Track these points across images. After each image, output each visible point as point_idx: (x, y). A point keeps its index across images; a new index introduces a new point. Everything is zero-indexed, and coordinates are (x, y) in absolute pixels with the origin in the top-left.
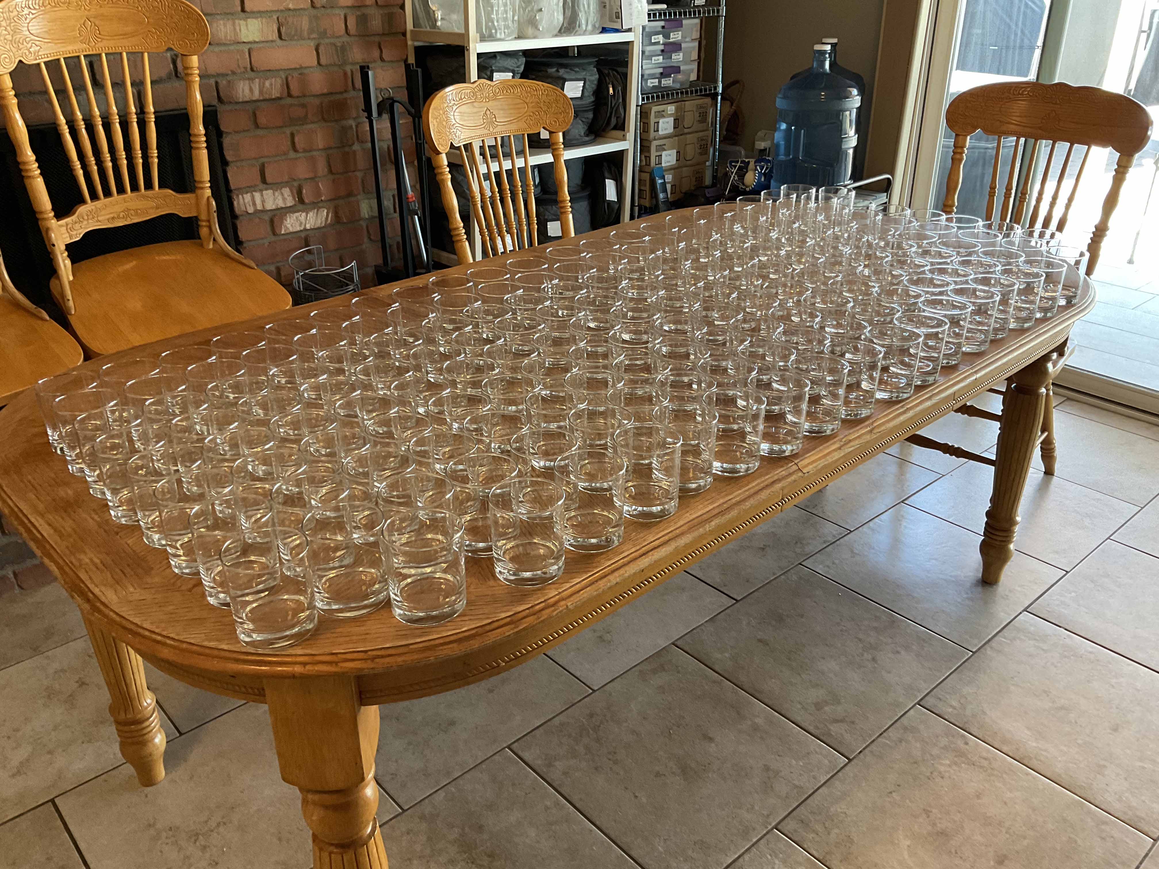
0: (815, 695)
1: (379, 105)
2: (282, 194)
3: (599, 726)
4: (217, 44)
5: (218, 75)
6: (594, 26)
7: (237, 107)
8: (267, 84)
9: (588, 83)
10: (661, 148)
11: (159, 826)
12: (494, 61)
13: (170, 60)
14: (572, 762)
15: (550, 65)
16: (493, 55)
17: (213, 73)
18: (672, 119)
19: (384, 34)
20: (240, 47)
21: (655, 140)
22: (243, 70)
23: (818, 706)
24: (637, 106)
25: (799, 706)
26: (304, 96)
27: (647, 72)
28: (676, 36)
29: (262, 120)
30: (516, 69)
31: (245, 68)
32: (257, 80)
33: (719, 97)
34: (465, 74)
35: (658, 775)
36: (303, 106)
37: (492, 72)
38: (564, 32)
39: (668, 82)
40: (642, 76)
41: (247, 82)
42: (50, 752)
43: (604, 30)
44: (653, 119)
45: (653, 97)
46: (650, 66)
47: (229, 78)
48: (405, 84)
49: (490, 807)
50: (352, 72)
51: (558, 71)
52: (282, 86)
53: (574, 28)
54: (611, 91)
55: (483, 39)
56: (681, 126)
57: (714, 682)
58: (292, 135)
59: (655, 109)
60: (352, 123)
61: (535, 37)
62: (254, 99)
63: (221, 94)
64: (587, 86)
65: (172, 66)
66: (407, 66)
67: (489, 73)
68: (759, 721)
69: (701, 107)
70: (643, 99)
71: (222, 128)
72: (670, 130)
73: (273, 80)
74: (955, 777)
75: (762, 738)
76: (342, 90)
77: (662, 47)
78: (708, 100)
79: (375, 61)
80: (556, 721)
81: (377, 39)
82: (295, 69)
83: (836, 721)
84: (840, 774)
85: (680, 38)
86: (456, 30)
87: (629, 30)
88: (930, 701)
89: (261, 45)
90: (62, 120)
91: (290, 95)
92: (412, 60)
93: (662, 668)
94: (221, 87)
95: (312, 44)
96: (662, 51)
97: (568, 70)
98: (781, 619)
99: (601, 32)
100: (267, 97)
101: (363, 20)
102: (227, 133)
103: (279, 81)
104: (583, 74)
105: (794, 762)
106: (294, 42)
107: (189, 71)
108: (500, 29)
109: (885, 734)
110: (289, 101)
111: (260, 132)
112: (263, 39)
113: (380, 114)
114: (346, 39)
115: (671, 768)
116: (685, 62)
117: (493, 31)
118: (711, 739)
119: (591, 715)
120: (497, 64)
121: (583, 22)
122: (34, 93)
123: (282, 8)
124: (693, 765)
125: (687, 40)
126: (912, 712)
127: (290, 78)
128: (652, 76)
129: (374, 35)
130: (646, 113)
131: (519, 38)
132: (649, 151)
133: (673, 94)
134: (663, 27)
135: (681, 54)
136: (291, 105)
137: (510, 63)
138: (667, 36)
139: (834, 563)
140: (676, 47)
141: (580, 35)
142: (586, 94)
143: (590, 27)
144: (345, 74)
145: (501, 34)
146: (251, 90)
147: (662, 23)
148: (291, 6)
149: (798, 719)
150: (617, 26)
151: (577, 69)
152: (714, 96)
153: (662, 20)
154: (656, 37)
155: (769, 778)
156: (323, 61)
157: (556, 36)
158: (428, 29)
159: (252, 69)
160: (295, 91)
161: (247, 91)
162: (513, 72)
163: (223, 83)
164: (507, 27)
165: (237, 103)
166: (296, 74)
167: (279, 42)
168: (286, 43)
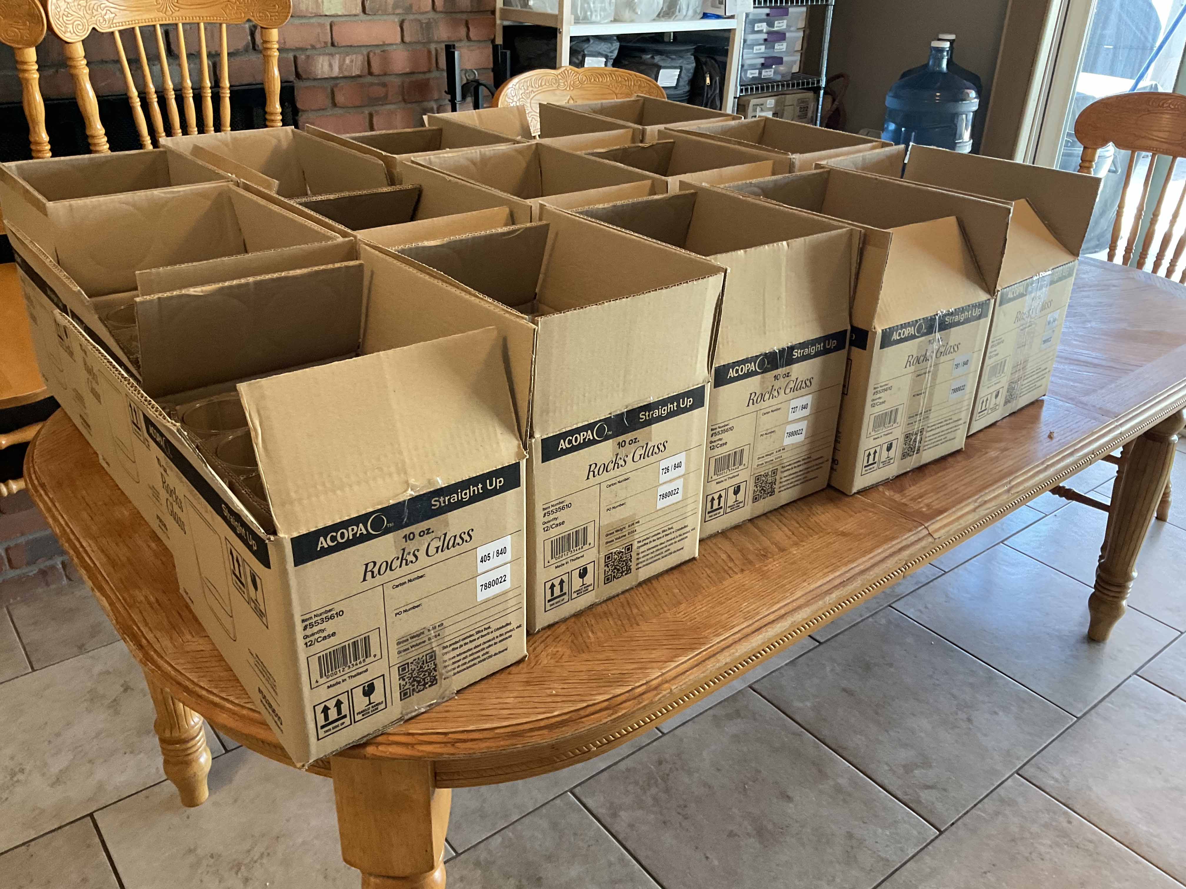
0: (904, 755)
1: (463, 87)
3: (668, 775)
4: (298, 16)
5: (298, 49)
6: (695, 12)
7: (315, 83)
8: (347, 61)
9: (684, 71)
11: (199, 851)
12: (586, 46)
13: (248, 31)
14: (639, 813)
15: (644, 51)
16: (587, 39)
17: (292, 47)
18: (771, 113)
19: (471, 12)
20: (322, 20)
22: (323, 45)
23: (908, 768)
24: (735, 98)
25: (886, 768)
26: (385, 74)
27: (748, 62)
28: (780, 25)
29: (340, 98)
30: (609, 54)
31: (326, 43)
32: (337, 56)
33: (822, 92)
34: (555, 57)
35: (731, 834)
36: (384, 85)
37: (584, 57)
38: (663, 16)
39: (769, 73)
40: (742, 66)
41: (327, 58)
42: (90, 761)
43: (705, 16)
44: (750, 113)
45: (752, 89)
46: (751, 55)
47: (308, 53)
48: (491, 66)
49: (549, 858)
50: (436, 50)
51: (653, 57)
52: (363, 63)
53: (673, 13)
54: (708, 81)
55: (577, 21)
57: (794, 734)
58: (371, 116)
59: (753, 102)
60: (433, 105)
61: (632, 21)
62: (334, 76)
63: (300, 70)
64: (683, 75)
65: (249, 38)
66: (495, 48)
67: (580, 58)
68: (843, 781)
69: (801, 101)
70: (741, 91)
71: (299, 105)
73: (354, 56)
74: (1056, 860)
75: (844, 801)
76: (425, 70)
77: (765, 36)
78: (810, 95)
79: (460, 40)
80: (622, 766)
81: (464, 16)
82: (377, 46)
83: (928, 787)
84: (930, 847)
85: (785, 27)
86: (549, 11)
87: (732, 17)
88: (1029, 771)
89: (344, 19)
90: (134, 93)
91: (370, 73)
92: (499, 41)
93: (738, 714)
94: (299, 62)
95: (397, 19)
96: (765, 40)
97: (664, 57)
98: (868, 667)
99: (702, 18)
100: (346, 74)
102: (303, 111)
103: (360, 58)
104: (679, 62)
105: (880, 830)
106: (378, 17)
107: (269, 46)
108: (596, 11)
109: (979, 805)
110: (369, 79)
111: (338, 111)
112: (346, 13)
113: (464, 97)
114: (432, 15)
115: (746, 828)
116: (788, 52)
117: (589, 13)
118: (789, 799)
119: (660, 763)
120: (591, 49)
121: (684, 7)
122: (106, 62)
124: (770, 827)
125: (792, 29)
126: (1009, 782)
127: (371, 55)
128: (753, 67)
129: (462, 12)
130: (744, 106)
131: (615, 21)
133: (773, 87)
134: (768, 15)
135: (785, 44)
136: (372, 84)
137: (603, 47)
138: (770, 24)
139: (926, 607)
140: (781, 36)
141: (680, 20)
142: (682, 83)
143: (690, 12)
144: (429, 52)
145: (596, 16)
146: (331, 66)
147: (767, 11)
149: (886, 782)
150: (721, 12)
151: (674, 57)
152: (816, 90)
153: (767, 7)
154: (760, 24)
155: (852, 847)
156: (407, 39)
157: (654, 20)
158: (519, 8)
159: (333, 44)
160: (376, 69)
161: (326, 68)
162: (606, 57)
163: (302, 57)
164: (604, 9)
165: (315, 79)
166: (378, 51)
167: (363, 17)
168: (370, 17)
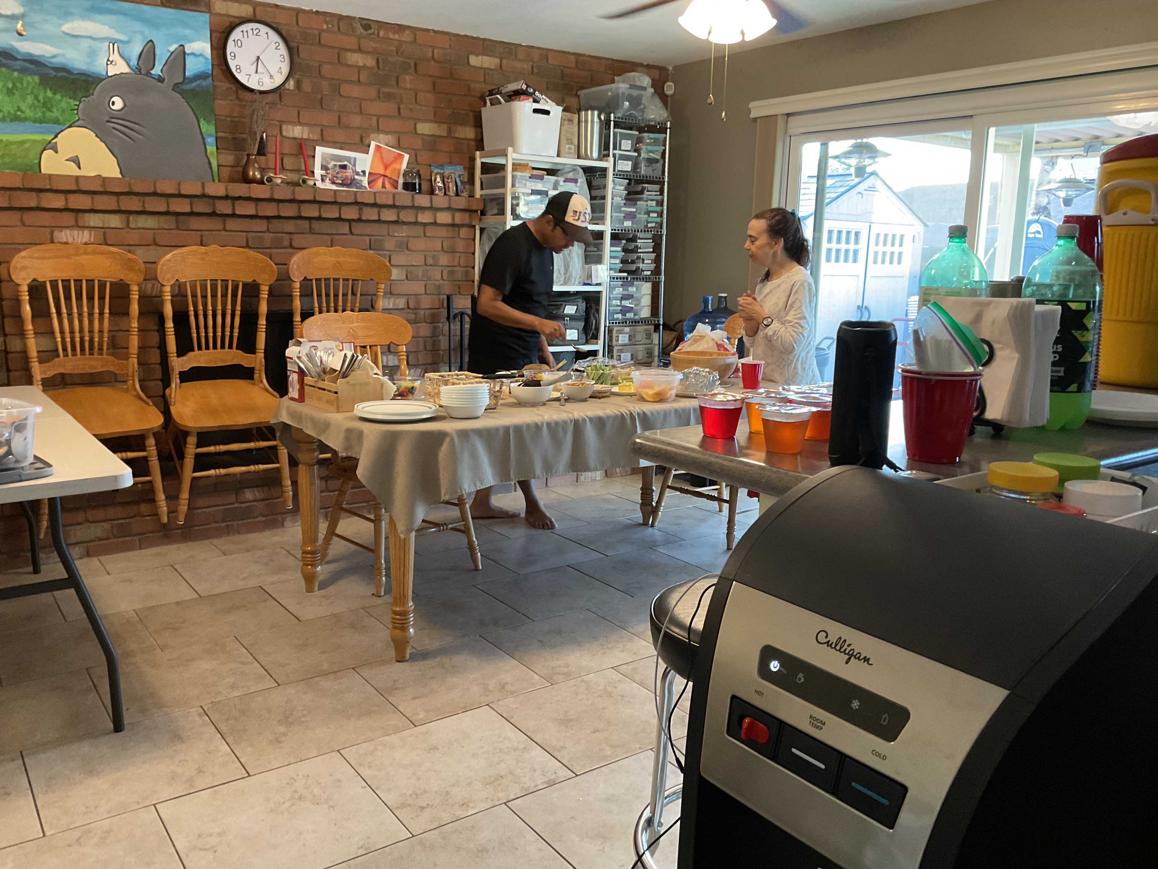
1: (455, 316)
6: (579, 282)
8: (397, 301)
10: (621, 351)
18: (628, 335)
19: (462, 281)
21: (616, 346)
24: (605, 327)
26: (416, 309)
27: (612, 308)
28: (632, 290)
33: (661, 327)
40: (609, 311)
44: (614, 334)
45: (616, 323)
46: (615, 305)
50: (442, 298)
52: (405, 303)
56: (633, 340)
60: (440, 325)
69: (647, 330)
70: (610, 323)
72: (627, 341)
73: (401, 299)
76: (436, 308)
77: (621, 296)
78: (652, 327)
79: (455, 294)
81: (458, 283)
85: (634, 291)
87: (599, 284)
89: (397, 282)
91: (408, 308)
94: (374, 300)
96: (622, 298)
99: (582, 284)
100: (396, 307)
101: (451, 273)
103: (404, 300)
104: (576, 302)
106: (414, 282)
110: (408, 310)
112: (398, 279)
113: (455, 320)
114: (441, 282)
121: (573, 279)
123: (409, 264)
127: (410, 299)
128: (616, 311)
130: (611, 331)
132: (613, 352)
133: (629, 322)
134: (621, 285)
136: (411, 313)
138: (623, 290)
140: (632, 296)
142: (578, 313)
143: (577, 283)
144: (439, 299)
146: (389, 303)
147: (621, 283)
148: (414, 264)
150: (589, 282)
152: (657, 326)
153: (621, 281)
154: (616, 289)
159: (391, 294)
160: (411, 306)
166: (413, 297)
167: (406, 281)
168: (409, 282)
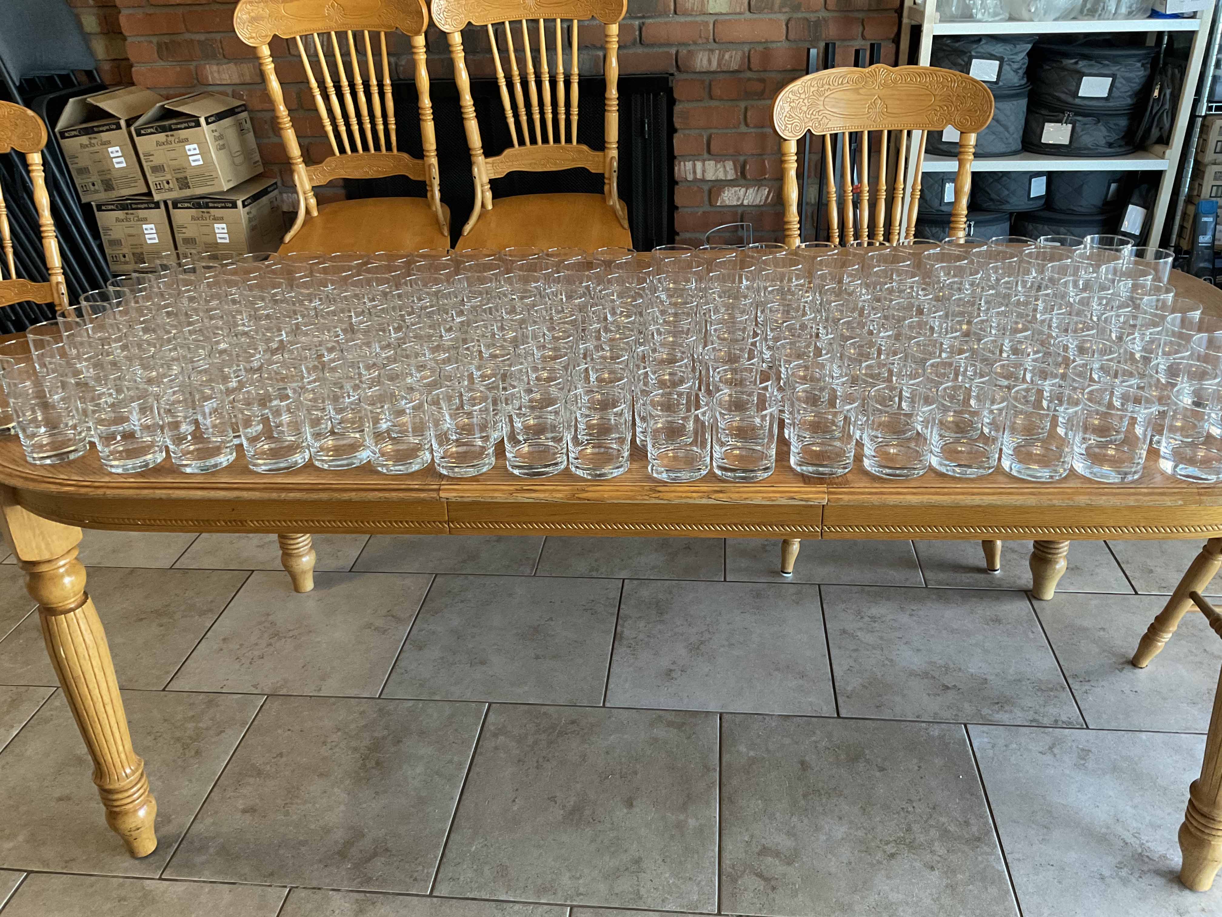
0: (778, 840)
2: (724, 167)
3: (567, 734)
4: (684, 15)
5: (681, 45)
8: (727, 56)
9: (1119, 80)
12: (974, 46)
13: (637, 28)
14: (513, 744)
15: (1067, 55)
17: (676, 42)
20: (706, 18)
21: (1215, 163)
22: (705, 41)
23: (766, 852)
25: (746, 838)
26: (765, 71)
29: (717, 92)
30: (1010, 57)
31: (707, 39)
32: (717, 51)
35: (552, 799)
36: (762, 81)
37: (970, 59)
41: (707, 53)
43: (1153, 15)
47: (690, 48)
49: (422, 733)
51: (1076, 63)
52: (742, 59)
54: (1156, 93)
57: (706, 766)
58: (746, 109)
59: (1218, 123)
62: (711, 70)
63: (679, 63)
64: (1117, 84)
65: (637, 34)
67: (966, 59)
68: (693, 824)
70: (1210, 108)
71: (676, 96)
73: (734, 52)
75: (672, 837)
80: (544, 709)
81: (860, 15)
82: (761, 43)
83: (760, 876)
89: (728, 17)
90: (501, 74)
91: (750, 69)
93: (681, 726)
94: (680, 55)
95: (783, 18)
100: (725, 69)
102: (680, 101)
103: (740, 53)
105: (667, 875)
106: (764, 16)
107: (608, 39)
108: (983, 8)
110: (749, 74)
111: (714, 103)
115: (568, 802)
117: (974, 11)
118: (630, 805)
119: (573, 722)
124: (587, 812)
127: (752, 52)
129: (858, 11)
136: (749, 79)
137: (999, 49)
142: (1116, 93)
146: (710, 61)
151: (1107, 62)
155: (627, 869)
156: (792, 36)
159: (714, 41)
160: (756, 65)
161: (705, 62)
162: (1001, 60)
163: (683, 51)
165: (694, 73)
166: (760, 48)
167: (747, 15)
168: (755, 16)
